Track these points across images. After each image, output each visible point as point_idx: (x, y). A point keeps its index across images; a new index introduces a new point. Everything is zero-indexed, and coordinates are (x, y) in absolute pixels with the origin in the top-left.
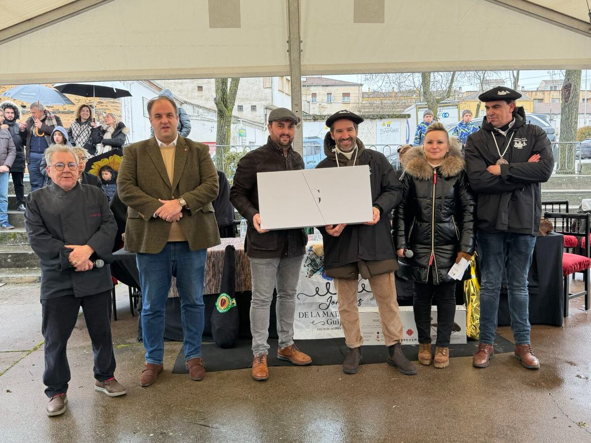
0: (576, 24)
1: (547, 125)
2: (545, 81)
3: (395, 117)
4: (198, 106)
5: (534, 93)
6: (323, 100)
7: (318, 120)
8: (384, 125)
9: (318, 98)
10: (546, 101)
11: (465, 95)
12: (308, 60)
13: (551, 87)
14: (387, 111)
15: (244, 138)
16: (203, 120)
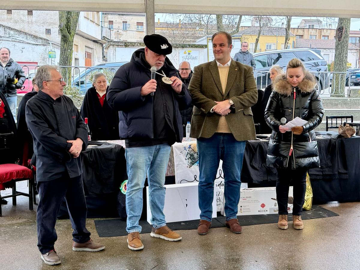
1: (321, 58)
2: (304, 20)
3: (195, 47)
4: (9, 28)
5: (296, 30)
6: (119, 27)
7: (129, 47)
8: (185, 53)
9: (115, 26)
10: (305, 37)
13: (310, 26)
15: (53, 59)
16: (14, 41)
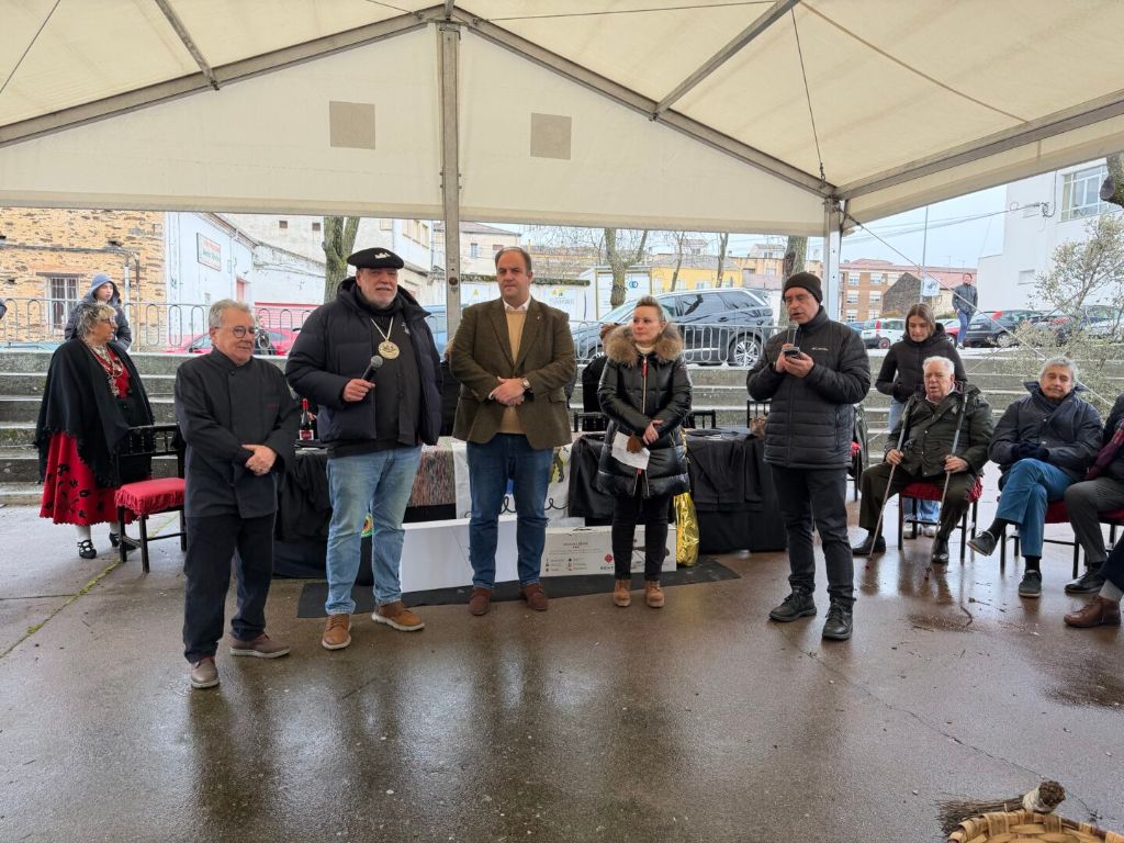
0: (805, 180)
2: (758, 245)
3: (569, 284)
4: (281, 250)
5: (744, 261)
7: (464, 282)
8: (555, 293)
10: (759, 271)
11: (656, 259)
12: (467, 201)
13: (766, 254)
14: (555, 276)
16: (289, 271)
